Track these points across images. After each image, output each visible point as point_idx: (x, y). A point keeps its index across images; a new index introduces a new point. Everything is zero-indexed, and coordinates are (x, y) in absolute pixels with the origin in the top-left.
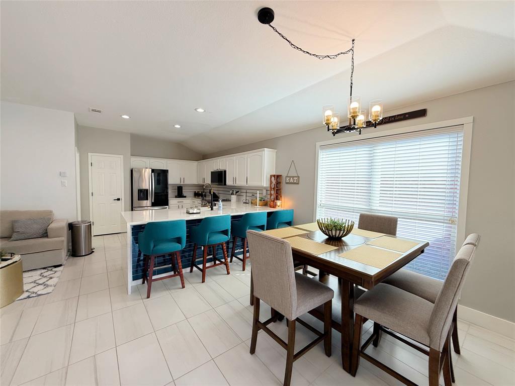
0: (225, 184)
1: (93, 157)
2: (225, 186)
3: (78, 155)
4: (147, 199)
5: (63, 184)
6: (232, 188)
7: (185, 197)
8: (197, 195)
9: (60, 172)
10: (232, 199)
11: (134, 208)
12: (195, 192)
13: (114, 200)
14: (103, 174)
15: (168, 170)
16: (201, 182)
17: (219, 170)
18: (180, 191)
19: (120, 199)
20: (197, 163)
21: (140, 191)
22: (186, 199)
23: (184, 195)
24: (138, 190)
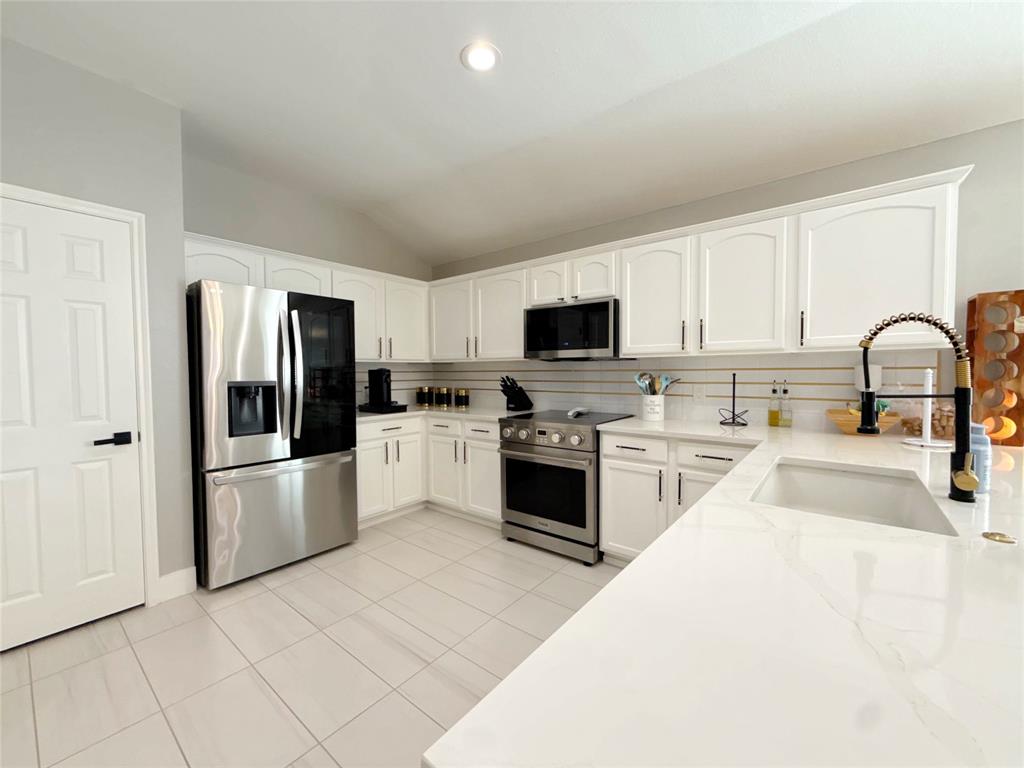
0: (617, 352)
4: (270, 428)
10: (646, 408)
11: (209, 477)
12: (421, 389)
13: (97, 443)
14: (23, 301)
15: (351, 303)
16: (454, 354)
17: (570, 302)
18: (385, 385)
19: (134, 437)
20: (427, 289)
21: (239, 393)
22: (409, 417)
23: (401, 402)
24: (229, 389)
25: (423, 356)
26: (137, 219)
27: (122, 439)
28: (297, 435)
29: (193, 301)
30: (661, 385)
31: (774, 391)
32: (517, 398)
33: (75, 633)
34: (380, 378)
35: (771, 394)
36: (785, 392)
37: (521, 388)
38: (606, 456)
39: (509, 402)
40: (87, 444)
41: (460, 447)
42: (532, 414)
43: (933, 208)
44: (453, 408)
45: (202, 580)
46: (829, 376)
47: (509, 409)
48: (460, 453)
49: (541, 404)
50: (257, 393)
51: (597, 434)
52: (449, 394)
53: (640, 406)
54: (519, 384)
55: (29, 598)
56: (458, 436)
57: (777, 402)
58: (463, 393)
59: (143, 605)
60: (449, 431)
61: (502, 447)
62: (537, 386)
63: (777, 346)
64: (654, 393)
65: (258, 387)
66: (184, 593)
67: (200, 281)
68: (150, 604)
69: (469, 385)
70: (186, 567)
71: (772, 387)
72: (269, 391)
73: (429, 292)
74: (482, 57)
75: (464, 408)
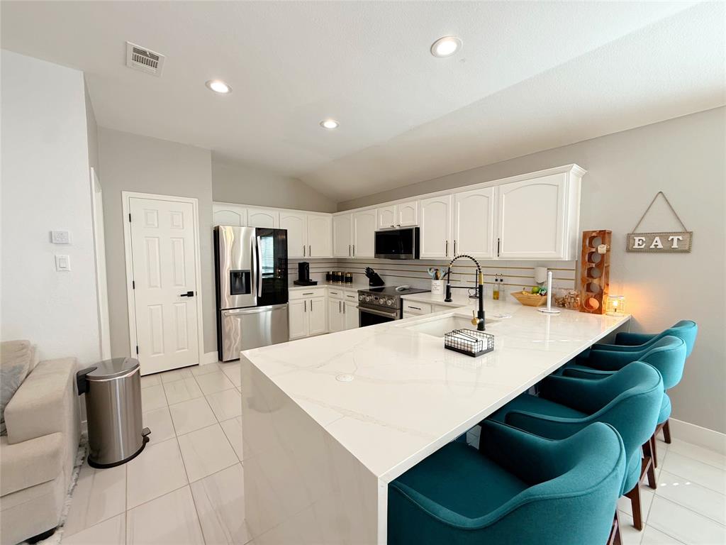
0: (417, 256)
1: (132, 201)
2: (416, 262)
3: (97, 197)
4: (248, 291)
5: (59, 265)
6: (433, 265)
7: (315, 283)
8: (332, 278)
9: (51, 233)
10: (433, 288)
11: (223, 312)
12: (328, 272)
13: (182, 296)
14: (157, 239)
15: (286, 231)
16: (344, 254)
17: (398, 228)
18: (306, 271)
19: (194, 294)
20: (331, 217)
21: (235, 275)
22: (318, 288)
23: (314, 280)
24: (231, 273)
25: (328, 254)
26: (195, 201)
27: (190, 294)
28: (260, 296)
29: (216, 233)
30: (441, 274)
31: (496, 280)
32: (375, 279)
33: (175, 371)
34: (304, 268)
35: (494, 281)
36: (501, 280)
37: (376, 274)
38: (405, 312)
39: (370, 281)
40: (178, 296)
41: (342, 305)
42: (384, 288)
43: (558, 186)
44: (344, 284)
45: (220, 358)
46: (524, 272)
47: (370, 285)
48: (342, 307)
49: (389, 283)
50: (242, 276)
51: (402, 300)
52: (342, 276)
53: (431, 285)
54: (375, 271)
55: (159, 355)
56: (342, 299)
57: (496, 285)
58: (349, 275)
59: (198, 365)
60: (338, 296)
61: (359, 306)
62: (387, 273)
63: (488, 256)
64: (437, 278)
65: (242, 273)
66: (213, 362)
67: (218, 227)
68: (201, 364)
69: (352, 271)
70: (214, 351)
71: (495, 278)
72: (248, 274)
73: (333, 219)
74: (330, 124)
75: (349, 284)
